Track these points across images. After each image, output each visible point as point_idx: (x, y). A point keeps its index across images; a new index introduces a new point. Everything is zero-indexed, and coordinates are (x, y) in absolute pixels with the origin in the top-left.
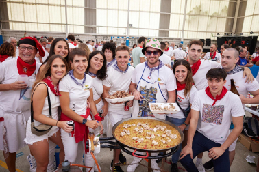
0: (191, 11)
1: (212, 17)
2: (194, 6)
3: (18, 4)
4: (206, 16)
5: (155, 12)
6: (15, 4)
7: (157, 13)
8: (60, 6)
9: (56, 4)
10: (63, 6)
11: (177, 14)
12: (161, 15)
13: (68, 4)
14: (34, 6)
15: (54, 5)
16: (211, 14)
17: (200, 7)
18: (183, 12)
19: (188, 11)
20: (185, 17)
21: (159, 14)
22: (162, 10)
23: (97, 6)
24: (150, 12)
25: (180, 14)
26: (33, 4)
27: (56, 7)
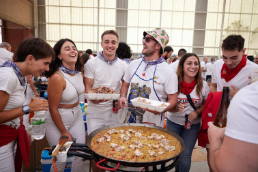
0: (229, 27)
1: (254, 32)
2: (233, 22)
3: (55, 25)
4: (247, 31)
5: (189, 29)
6: (53, 25)
7: (191, 29)
8: (93, 25)
9: (89, 24)
10: (96, 25)
11: (213, 30)
12: (195, 32)
13: (100, 23)
14: (70, 26)
15: (88, 25)
16: (252, 29)
17: (240, 22)
18: (219, 28)
19: (225, 27)
20: (222, 33)
21: (192, 31)
22: (196, 27)
23: (128, 25)
24: (183, 29)
25: (216, 30)
26: (68, 24)
27: (89, 27)
